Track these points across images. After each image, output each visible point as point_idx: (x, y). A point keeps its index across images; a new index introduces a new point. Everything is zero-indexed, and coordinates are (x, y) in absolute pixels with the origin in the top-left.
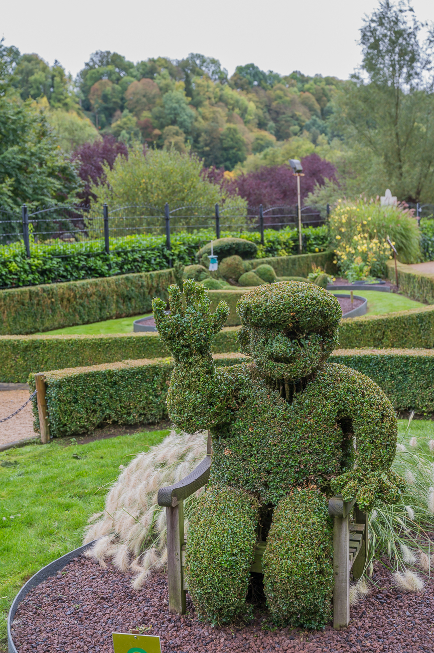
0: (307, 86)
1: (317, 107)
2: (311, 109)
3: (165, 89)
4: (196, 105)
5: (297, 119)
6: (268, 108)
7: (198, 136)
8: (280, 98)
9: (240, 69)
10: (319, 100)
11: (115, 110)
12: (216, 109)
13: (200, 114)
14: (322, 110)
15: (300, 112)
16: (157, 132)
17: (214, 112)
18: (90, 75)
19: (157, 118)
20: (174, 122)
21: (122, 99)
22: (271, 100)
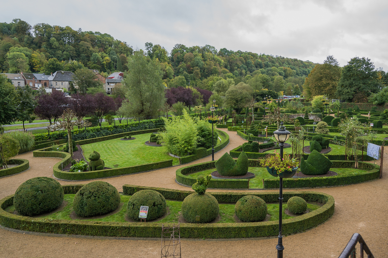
0: (242, 55)
1: (244, 61)
2: (242, 62)
3: (195, 56)
4: (205, 61)
5: (238, 65)
6: (229, 61)
7: (205, 70)
8: (233, 58)
9: (221, 50)
10: (245, 59)
11: (180, 61)
12: (211, 62)
13: (206, 63)
14: (246, 62)
15: (239, 63)
16: (192, 68)
17: (210, 63)
18: (175, 51)
19: (192, 64)
20: (197, 66)
21: (183, 58)
22: (230, 59)
